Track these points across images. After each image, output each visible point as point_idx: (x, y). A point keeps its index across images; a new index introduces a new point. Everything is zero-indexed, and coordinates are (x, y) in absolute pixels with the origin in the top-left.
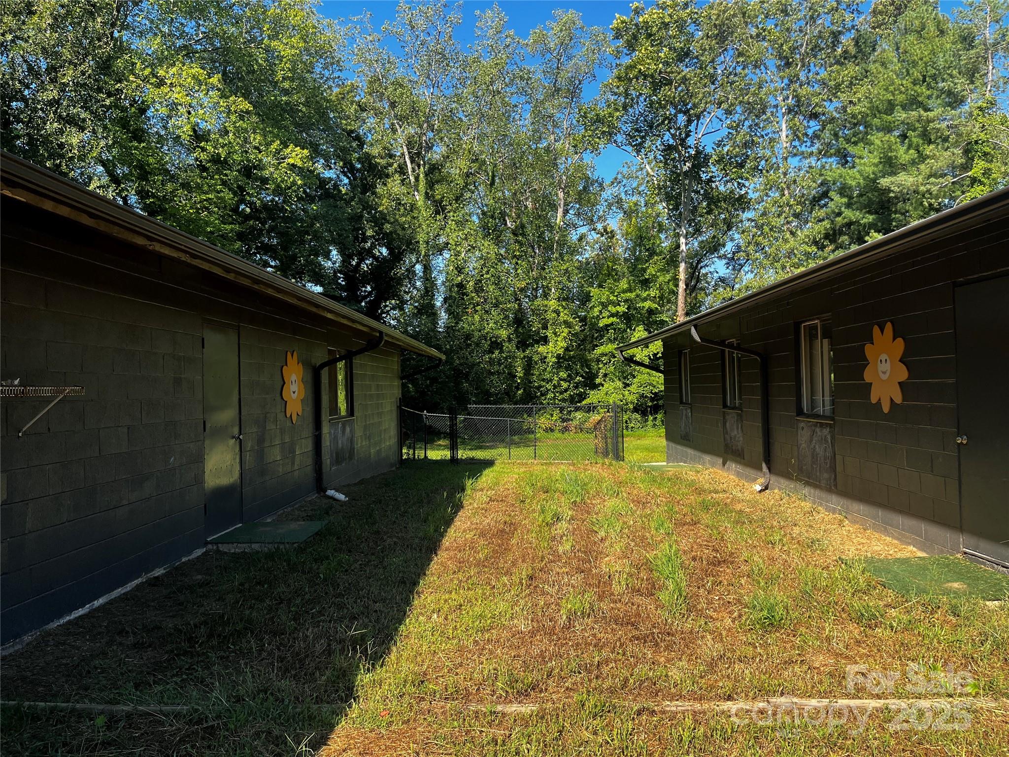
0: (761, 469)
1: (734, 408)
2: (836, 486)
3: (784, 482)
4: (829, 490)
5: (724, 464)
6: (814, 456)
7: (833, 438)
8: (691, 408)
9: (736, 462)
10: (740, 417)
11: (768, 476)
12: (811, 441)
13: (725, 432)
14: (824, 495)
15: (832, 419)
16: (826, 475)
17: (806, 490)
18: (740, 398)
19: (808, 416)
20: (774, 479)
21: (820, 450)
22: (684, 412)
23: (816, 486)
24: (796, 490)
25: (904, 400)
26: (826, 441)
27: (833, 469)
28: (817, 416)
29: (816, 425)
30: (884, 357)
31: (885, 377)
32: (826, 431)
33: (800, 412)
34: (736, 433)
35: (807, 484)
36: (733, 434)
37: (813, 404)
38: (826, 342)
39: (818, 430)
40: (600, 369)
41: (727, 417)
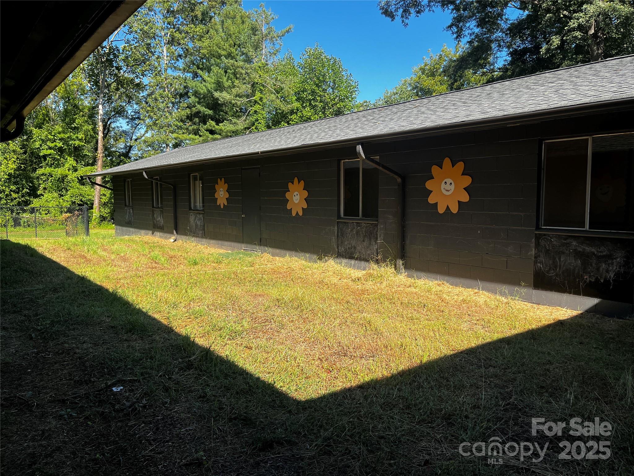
0: (173, 233)
1: (158, 208)
2: (205, 235)
3: (184, 237)
4: (202, 237)
5: (153, 233)
6: (196, 225)
7: (204, 218)
8: (133, 209)
9: (159, 232)
10: (162, 212)
11: (176, 235)
12: (195, 220)
13: (154, 218)
14: (200, 239)
15: (204, 211)
16: (201, 232)
17: (193, 239)
18: (161, 204)
19: (194, 210)
20: (179, 236)
21: (199, 223)
22: (128, 211)
23: (197, 237)
24: (189, 239)
25: (228, 203)
26: (201, 219)
27: (204, 229)
28: (198, 210)
29: (197, 213)
30: (221, 189)
31: (222, 196)
32: (201, 216)
33: (190, 209)
34: (160, 220)
35: (194, 236)
36: (158, 220)
37: (195, 206)
38: (200, 182)
39: (198, 215)
40: (40, 184)
41: (155, 212)
